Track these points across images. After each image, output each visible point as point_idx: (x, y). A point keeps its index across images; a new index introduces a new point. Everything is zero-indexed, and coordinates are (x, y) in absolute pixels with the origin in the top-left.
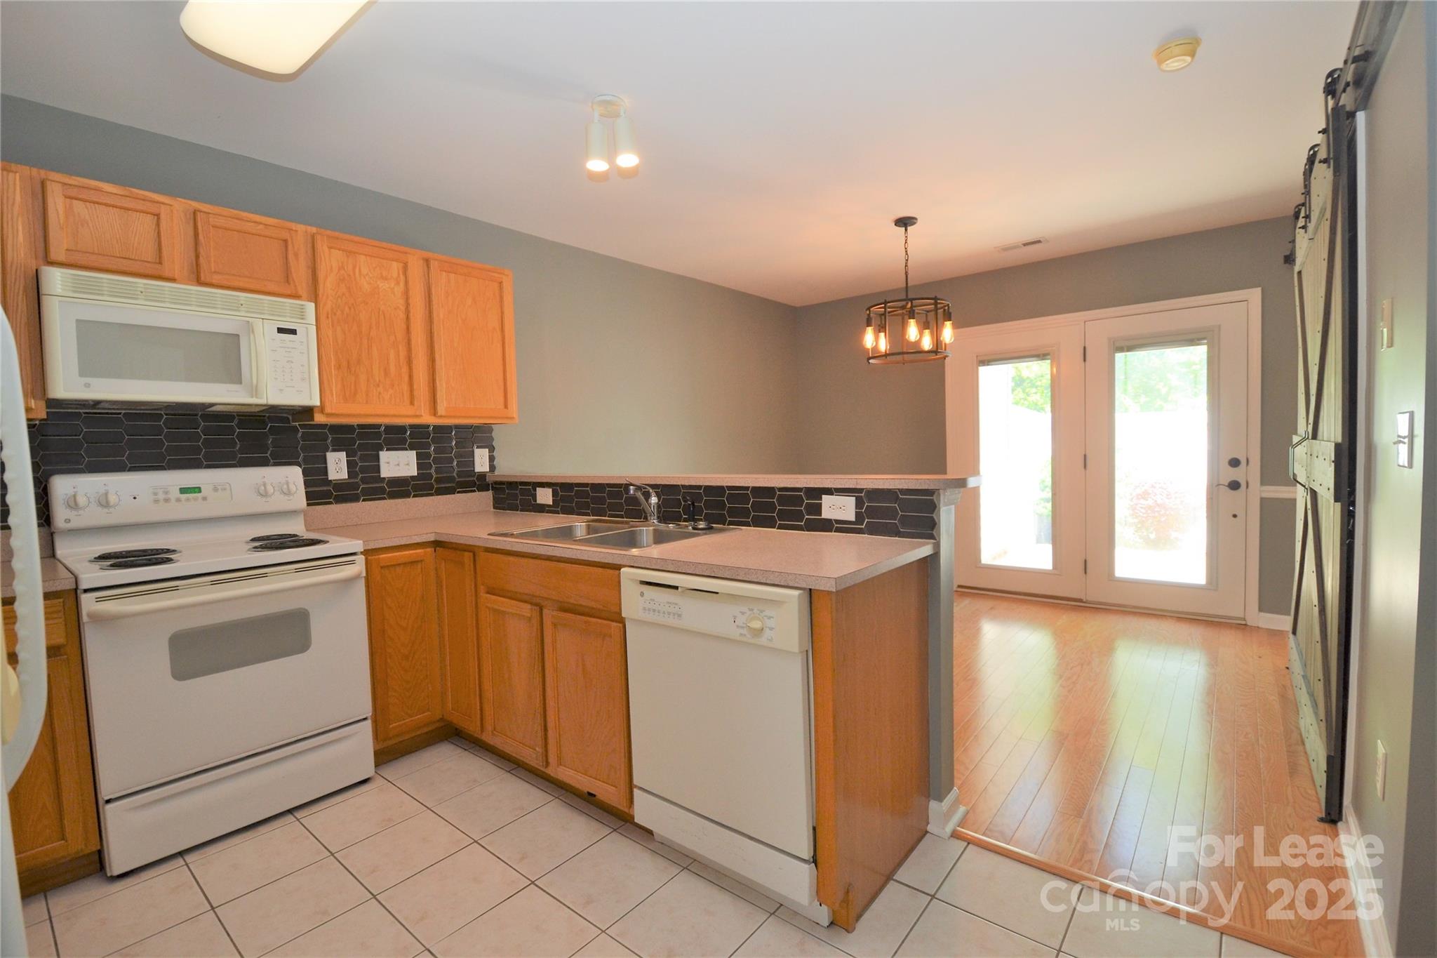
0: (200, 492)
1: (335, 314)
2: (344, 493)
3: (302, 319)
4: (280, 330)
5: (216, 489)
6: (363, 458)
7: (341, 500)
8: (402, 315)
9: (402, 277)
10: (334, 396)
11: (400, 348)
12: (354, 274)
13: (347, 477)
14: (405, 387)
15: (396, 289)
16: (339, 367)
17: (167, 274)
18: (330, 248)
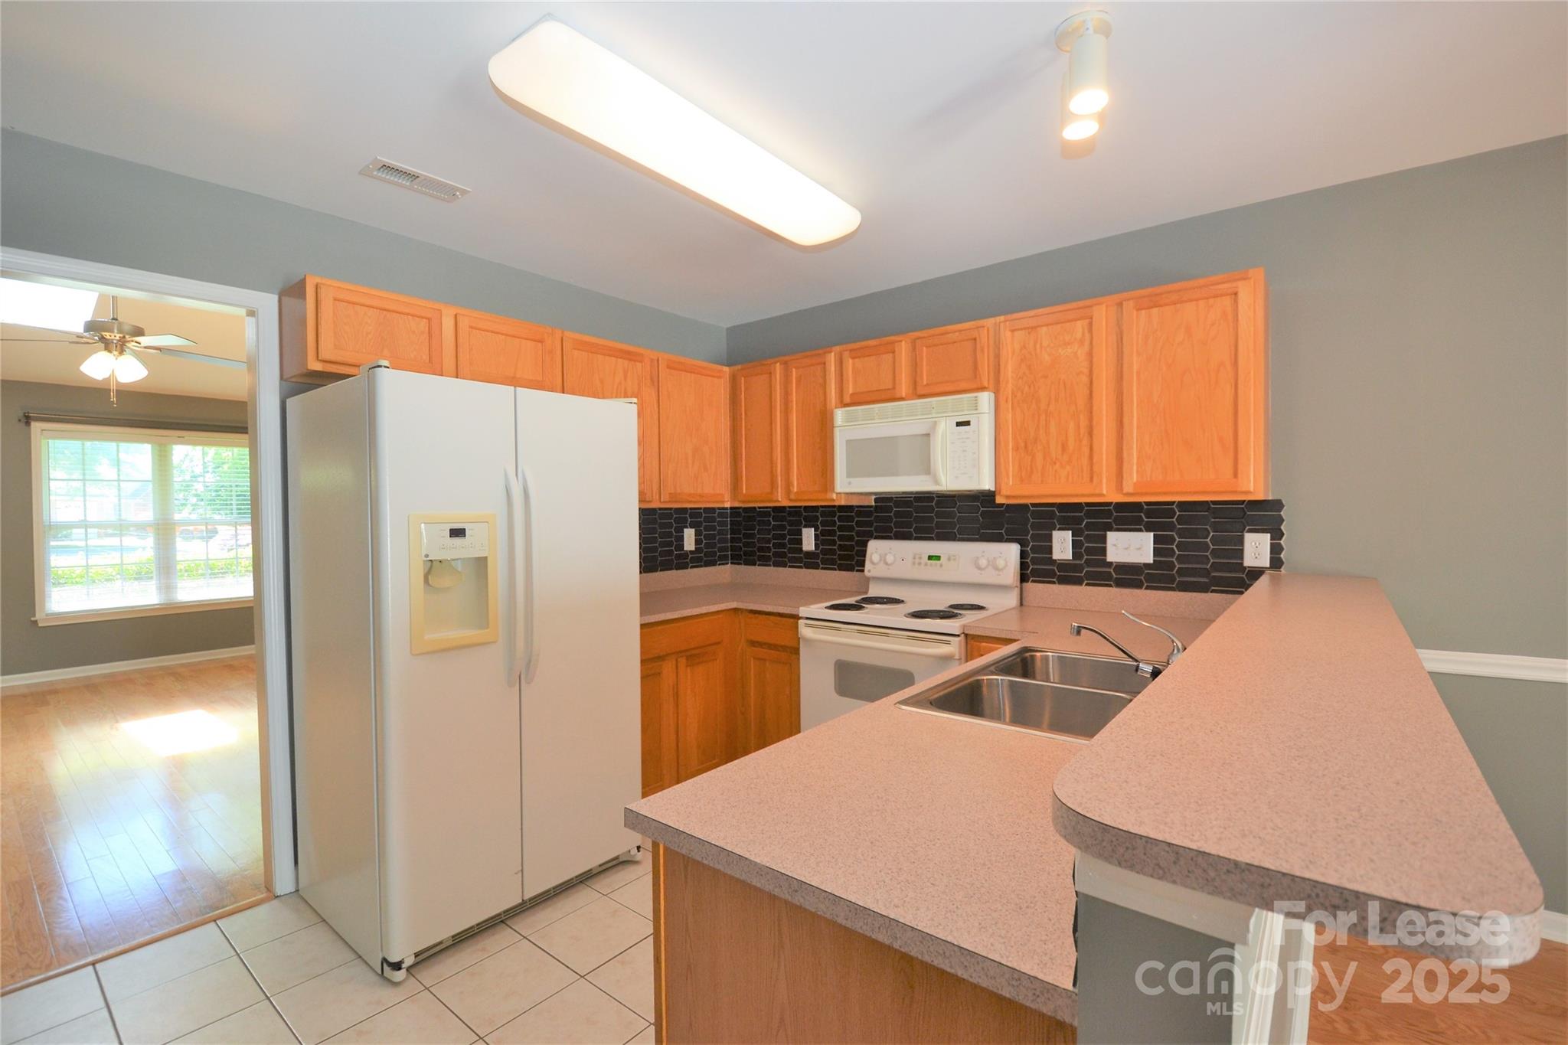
0: (939, 560)
1: (1016, 396)
2: (1067, 575)
3: (976, 410)
4: (959, 424)
5: (949, 559)
6: (1089, 538)
7: (1063, 581)
8: (1085, 379)
9: (1087, 335)
10: (1011, 479)
11: (1082, 417)
12: (1035, 349)
13: (1071, 558)
14: (1085, 461)
15: (1079, 352)
16: (1016, 448)
17: (898, 396)
18: (1013, 331)
